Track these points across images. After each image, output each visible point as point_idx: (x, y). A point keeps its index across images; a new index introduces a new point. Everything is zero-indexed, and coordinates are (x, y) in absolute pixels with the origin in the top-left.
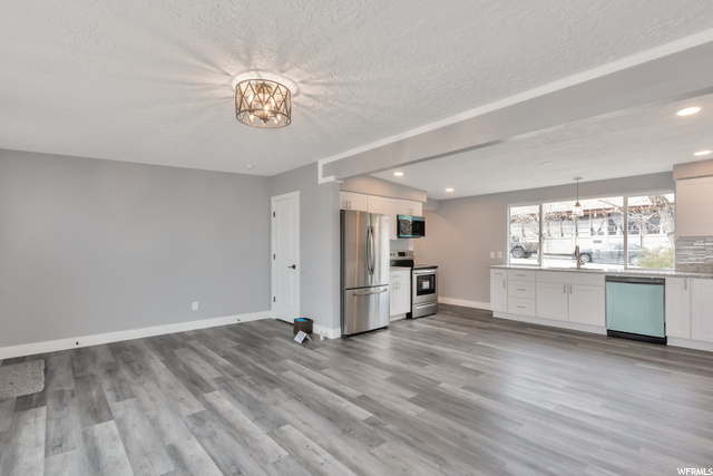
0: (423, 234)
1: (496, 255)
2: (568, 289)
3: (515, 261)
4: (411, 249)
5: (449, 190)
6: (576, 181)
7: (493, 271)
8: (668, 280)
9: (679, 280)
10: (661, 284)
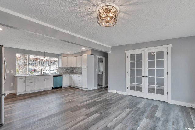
1: (10, 72)
2: (45, 80)
6: (43, 51)
7: (19, 77)
8: (63, 75)
9: (64, 75)
10: (62, 76)
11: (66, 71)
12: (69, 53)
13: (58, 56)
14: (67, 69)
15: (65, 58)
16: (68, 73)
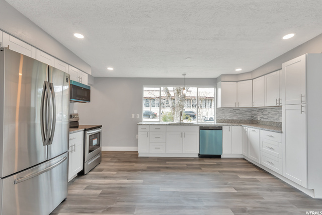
0: (89, 100)
1: (136, 116)
2: (183, 135)
3: (145, 120)
4: (75, 112)
5: (110, 69)
6: (183, 77)
7: (139, 126)
8: (224, 127)
9: (227, 127)
10: (222, 129)
11: (235, 118)
12: (239, 70)
13: (213, 82)
14: (237, 112)
15: (230, 86)
16: (240, 122)
